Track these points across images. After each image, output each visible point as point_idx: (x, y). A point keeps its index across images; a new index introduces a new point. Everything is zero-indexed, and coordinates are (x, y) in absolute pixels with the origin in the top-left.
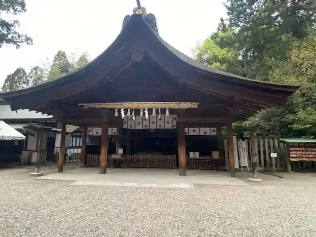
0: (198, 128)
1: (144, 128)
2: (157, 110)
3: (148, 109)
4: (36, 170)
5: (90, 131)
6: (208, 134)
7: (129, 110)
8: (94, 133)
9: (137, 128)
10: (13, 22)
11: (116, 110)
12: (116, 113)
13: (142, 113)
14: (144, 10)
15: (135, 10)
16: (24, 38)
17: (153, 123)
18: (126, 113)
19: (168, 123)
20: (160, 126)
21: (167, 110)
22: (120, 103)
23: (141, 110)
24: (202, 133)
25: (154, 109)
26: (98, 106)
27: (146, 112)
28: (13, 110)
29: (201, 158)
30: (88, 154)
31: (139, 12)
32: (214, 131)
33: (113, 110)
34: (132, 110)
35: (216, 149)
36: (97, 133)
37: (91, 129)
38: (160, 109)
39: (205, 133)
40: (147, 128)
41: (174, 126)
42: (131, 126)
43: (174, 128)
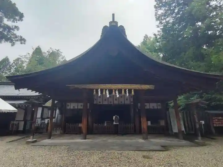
1: (109, 103)
3: (118, 89)
4: (32, 137)
5: (68, 106)
6: (156, 107)
7: (104, 90)
8: (72, 108)
9: (104, 104)
10: (14, 27)
11: (95, 90)
12: (95, 92)
13: (114, 92)
14: (117, 23)
15: (110, 23)
16: (19, 38)
17: (116, 100)
18: (102, 92)
19: (127, 99)
20: (121, 102)
21: (133, 90)
22: (97, 85)
23: (114, 90)
24: (151, 107)
25: (123, 90)
27: (117, 92)
28: (16, 89)
29: (152, 125)
30: (67, 124)
31: (114, 24)
32: (159, 105)
33: (92, 90)
35: (162, 119)
36: (74, 107)
37: (69, 104)
38: (127, 90)
39: (153, 107)
40: (112, 103)
41: (132, 102)
42: (100, 102)
43: (131, 103)
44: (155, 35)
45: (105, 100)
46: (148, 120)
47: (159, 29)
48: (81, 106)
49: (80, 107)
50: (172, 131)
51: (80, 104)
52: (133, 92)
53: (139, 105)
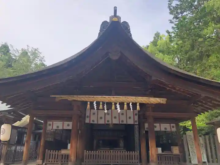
0: (159, 124)
1: (107, 123)
2: (128, 104)
3: (119, 103)
5: (50, 125)
6: (168, 130)
7: (101, 103)
8: (55, 128)
11: (89, 103)
12: (89, 106)
13: (113, 106)
14: (119, 18)
15: (111, 18)
17: (115, 118)
19: (130, 118)
20: (123, 121)
21: (138, 104)
22: (93, 96)
23: (113, 104)
24: (163, 129)
25: (125, 103)
26: (70, 98)
27: (118, 106)
29: (163, 153)
31: (115, 19)
32: (173, 127)
33: (85, 103)
34: (103, 103)
35: (176, 145)
36: (58, 127)
37: (51, 123)
38: (131, 103)
39: (166, 129)
40: (110, 122)
41: (136, 121)
42: (93, 121)
43: (135, 123)
44: (168, 32)
45: (101, 118)
46: (157, 146)
47: (173, 25)
48: (68, 125)
49: (66, 127)
50: (190, 162)
51: (66, 123)
52: (138, 107)
53: (146, 125)
